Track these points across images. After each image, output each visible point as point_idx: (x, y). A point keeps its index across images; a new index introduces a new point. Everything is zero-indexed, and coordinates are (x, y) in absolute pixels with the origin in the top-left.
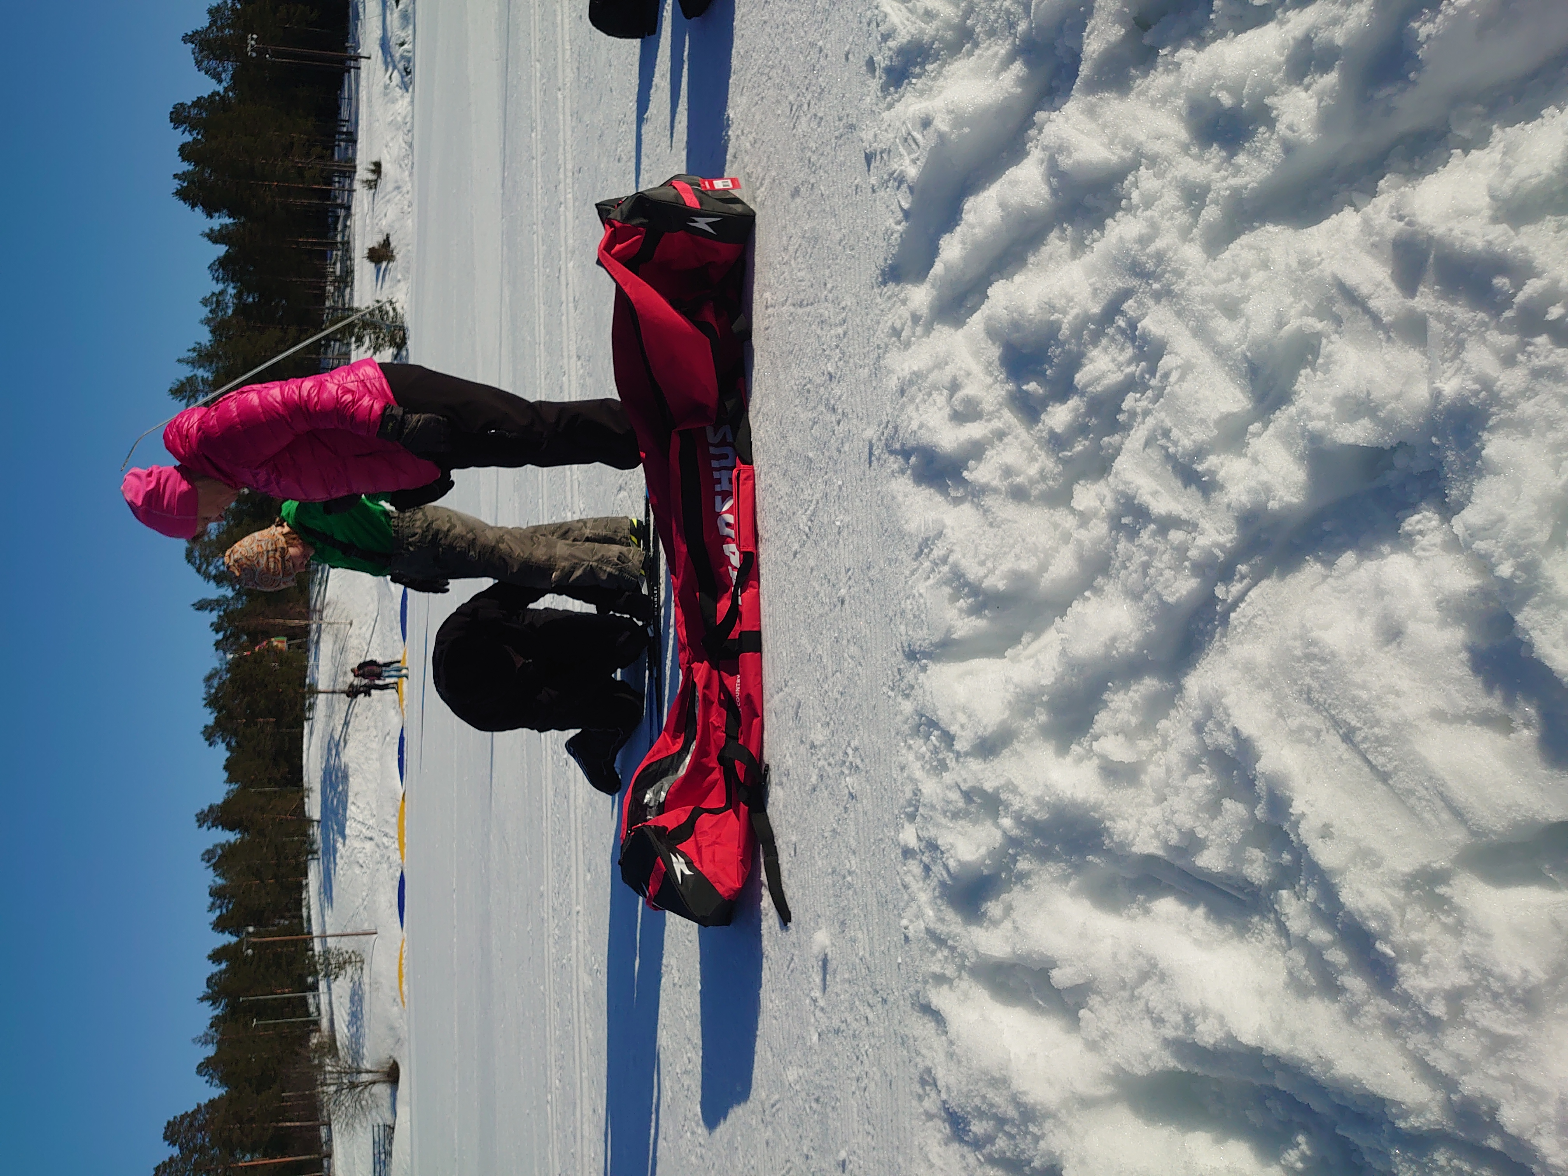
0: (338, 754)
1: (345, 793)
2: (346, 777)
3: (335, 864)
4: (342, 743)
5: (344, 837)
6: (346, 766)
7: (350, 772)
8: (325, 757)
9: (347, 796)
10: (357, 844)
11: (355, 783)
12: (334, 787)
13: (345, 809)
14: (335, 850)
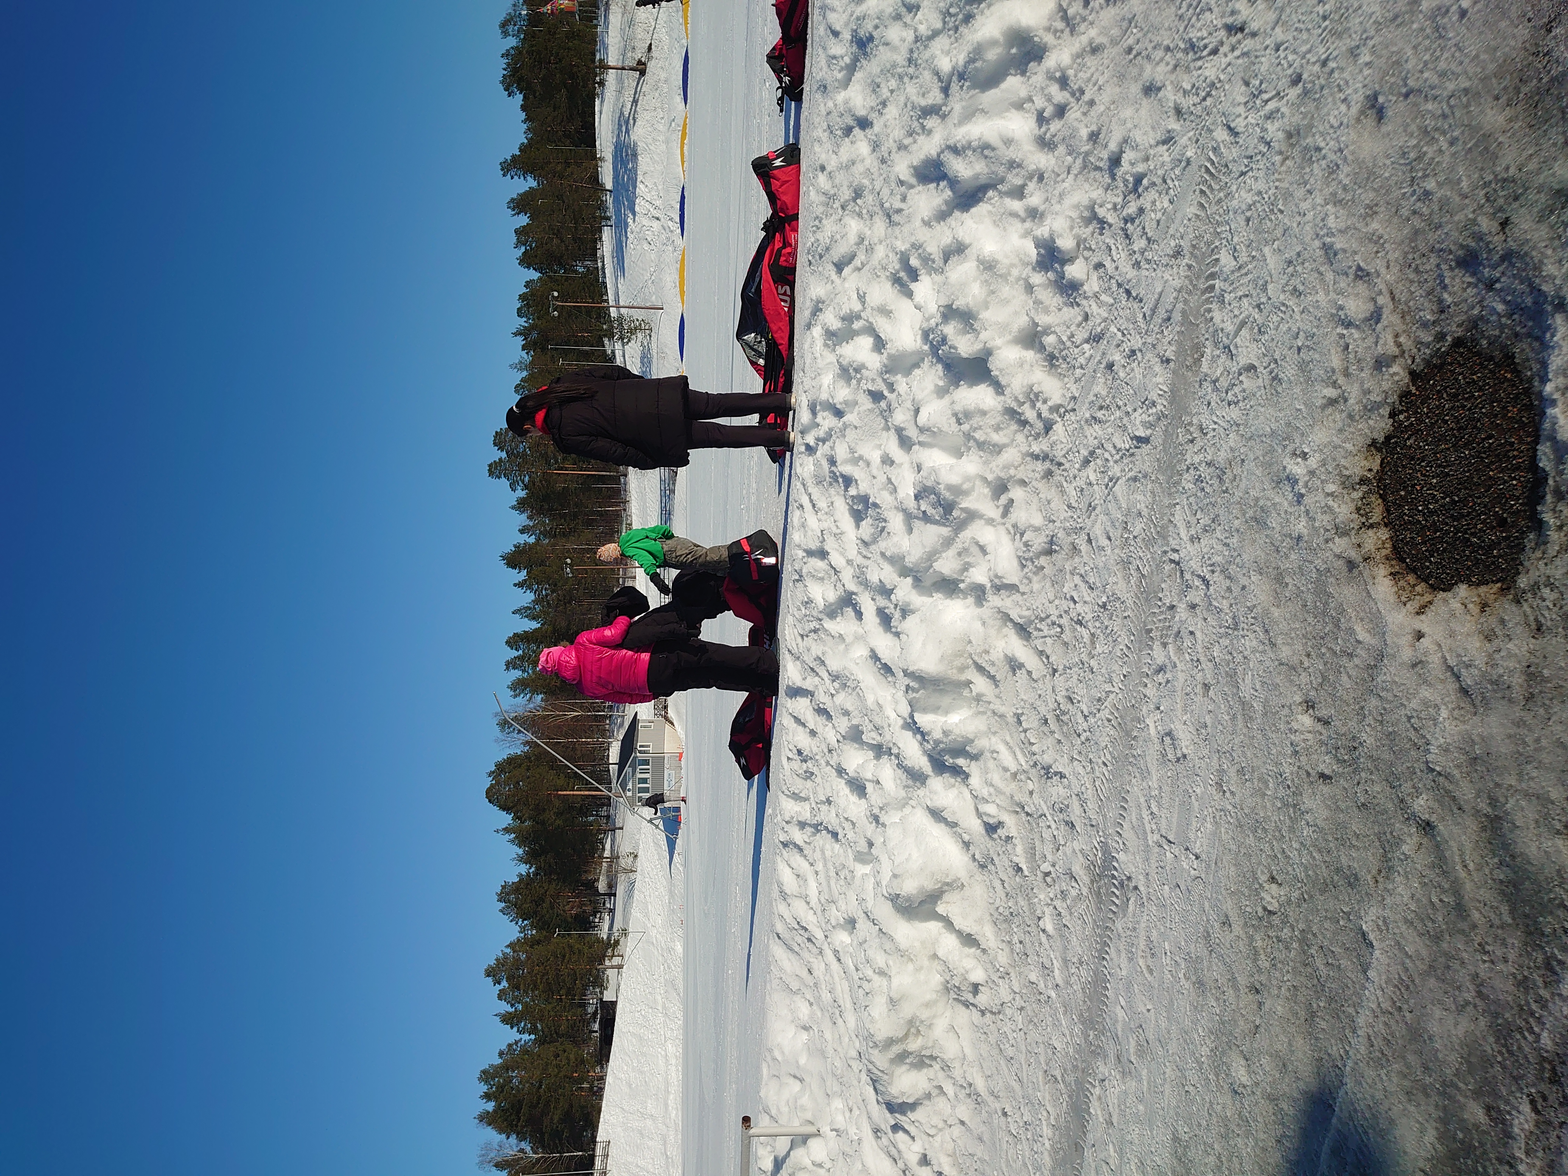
0: (627, 131)
1: (635, 169)
2: (635, 155)
3: (627, 238)
4: (631, 122)
5: (634, 214)
6: (635, 144)
7: (639, 152)
8: (616, 132)
9: (636, 175)
10: (646, 222)
11: (644, 163)
12: (624, 163)
13: (635, 187)
14: (626, 225)
